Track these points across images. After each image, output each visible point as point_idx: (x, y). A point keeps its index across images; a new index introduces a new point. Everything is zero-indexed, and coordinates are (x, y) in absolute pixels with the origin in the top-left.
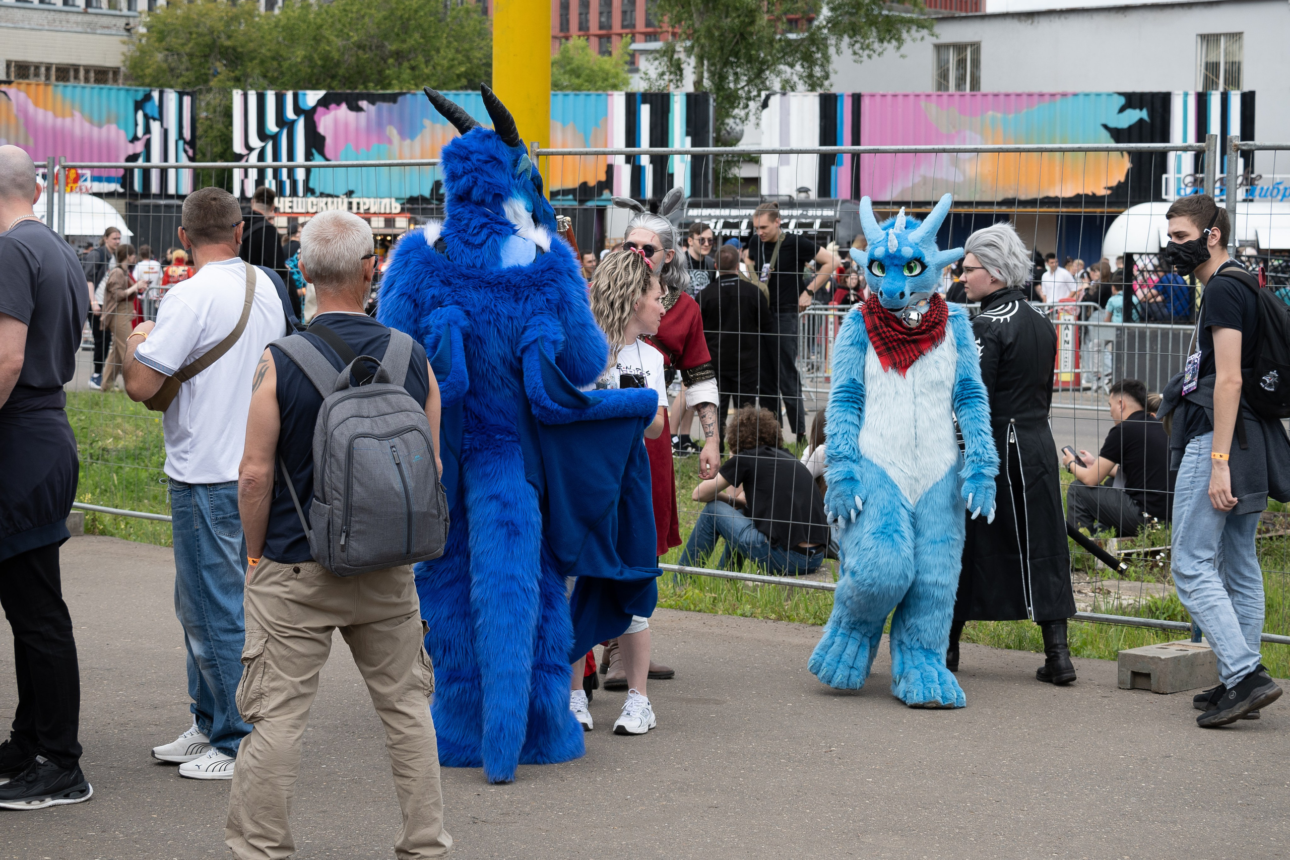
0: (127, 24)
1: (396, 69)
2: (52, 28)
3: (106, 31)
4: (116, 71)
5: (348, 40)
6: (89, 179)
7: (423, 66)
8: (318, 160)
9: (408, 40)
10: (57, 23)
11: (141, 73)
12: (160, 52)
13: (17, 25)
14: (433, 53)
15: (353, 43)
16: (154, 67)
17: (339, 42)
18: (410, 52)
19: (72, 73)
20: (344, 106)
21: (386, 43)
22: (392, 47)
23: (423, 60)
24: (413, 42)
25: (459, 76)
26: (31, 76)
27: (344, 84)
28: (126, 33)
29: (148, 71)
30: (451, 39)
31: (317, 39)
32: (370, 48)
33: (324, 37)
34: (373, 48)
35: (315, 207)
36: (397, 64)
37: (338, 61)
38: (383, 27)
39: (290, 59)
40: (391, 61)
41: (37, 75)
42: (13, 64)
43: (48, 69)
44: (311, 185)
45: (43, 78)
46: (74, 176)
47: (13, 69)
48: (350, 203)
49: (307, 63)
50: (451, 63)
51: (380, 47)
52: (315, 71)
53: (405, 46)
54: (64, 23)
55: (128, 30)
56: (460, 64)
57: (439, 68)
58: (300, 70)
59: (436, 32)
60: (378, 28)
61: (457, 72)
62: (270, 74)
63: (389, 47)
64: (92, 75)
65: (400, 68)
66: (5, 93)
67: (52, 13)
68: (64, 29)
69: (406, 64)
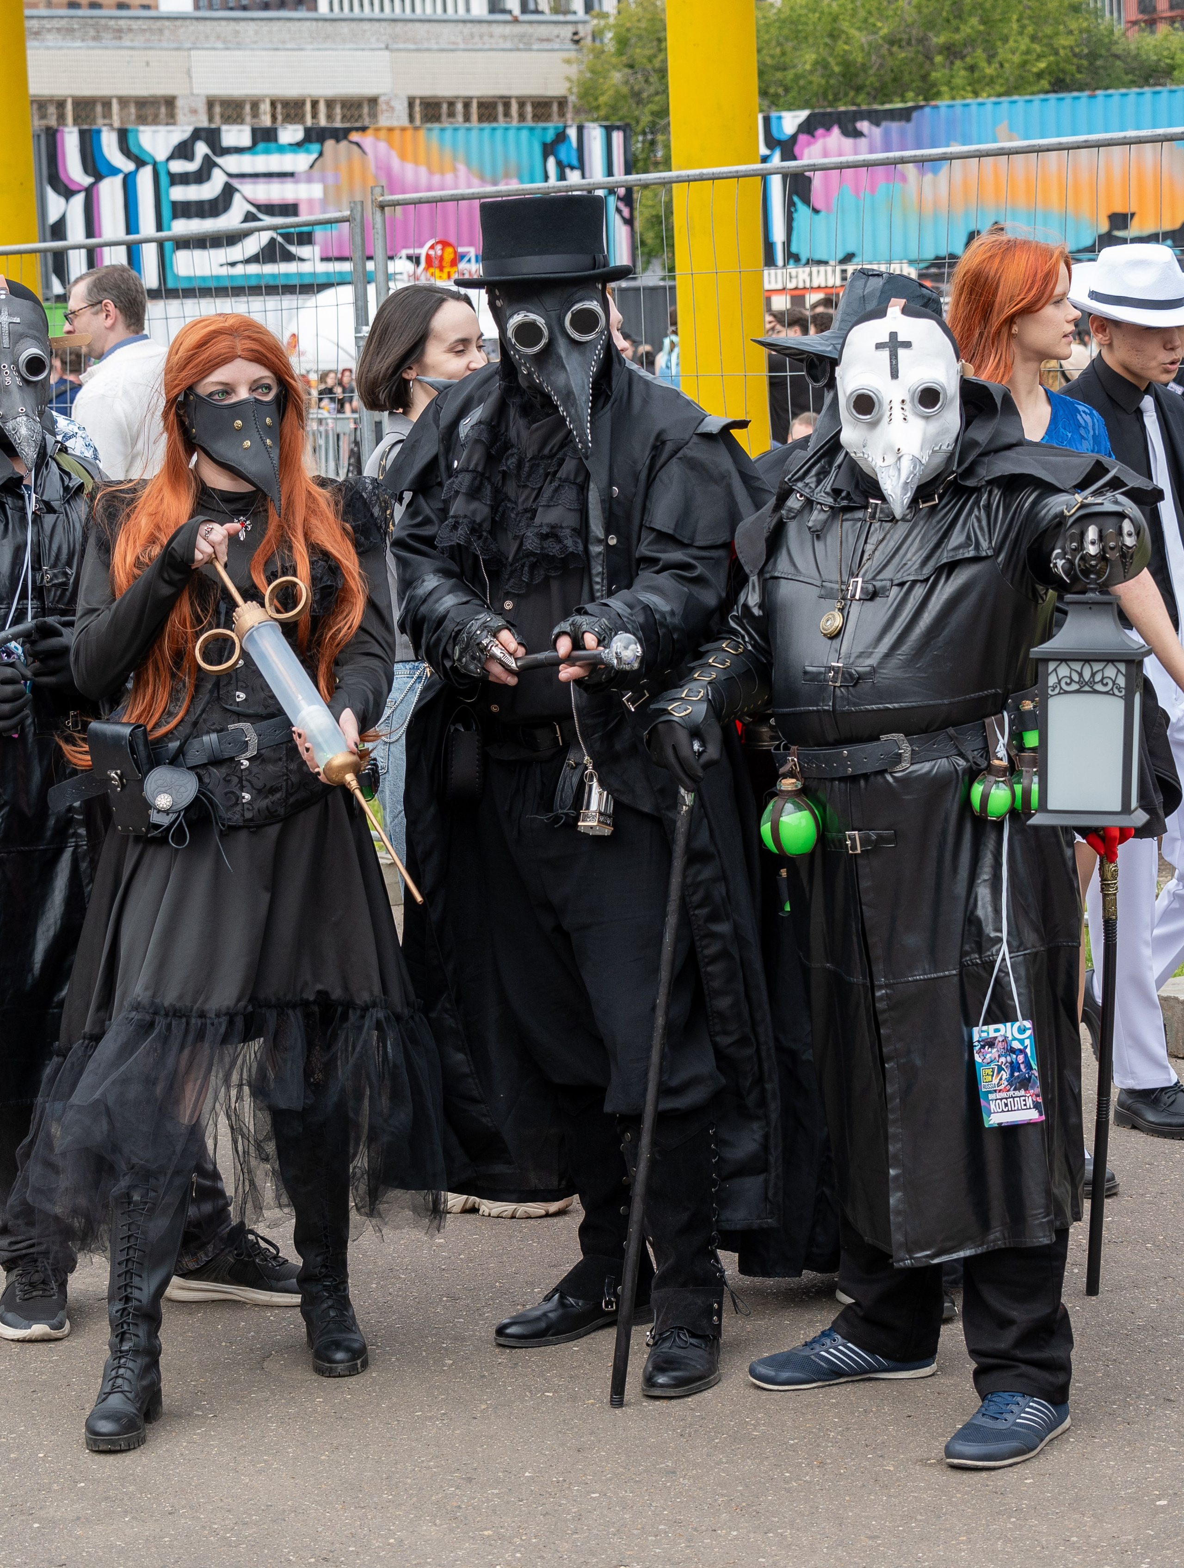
0: (575, 34)
1: (947, 71)
2: (470, 46)
3: (546, 45)
4: (562, 103)
5: (875, 33)
6: (473, 259)
7: (983, 64)
8: (802, 212)
9: (962, 27)
10: (477, 39)
11: (595, 104)
12: (619, 71)
13: (420, 46)
14: (999, 43)
15: (884, 38)
16: (611, 92)
17: (861, 38)
18: (965, 45)
19: (500, 109)
20: (836, 131)
21: (931, 34)
22: (939, 39)
23: (984, 56)
24: (969, 31)
25: (1040, 75)
26: (444, 117)
27: (875, 98)
28: (574, 47)
29: (602, 99)
30: (1026, 22)
31: (834, 35)
32: (909, 43)
33: (843, 31)
34: (913, 42)
35: (794, 281)
36: (948, 64)
37: (863, 65)
38: (925, 11)
39: (794, 67)
40: (938, 59)
41: (451, 114)
42: (418, 102)
43: (467, 105)
44: (794, 249)
45: (460, 118)
46: (452, 256)
47: (417, 109)
48: (844, 271)
49: (820, 71)
50: (1025, 57)
51: (922, 40)
52: (832, 81)
53: (957, 37)
54: (486, 38)
55: (577, 42)
56: (1039, 57)
57: (1007, 65)
58: (811, 83)
59: (1004, 13)
60: (920, 12)
61: (1035, 70)
62: (772, 90)
63: (935, 40)
64: (529, 109)
65: (951, 69)
66: (358, 144)
67: (469, 25)
68: (487, 46)
69: (958, 63)
